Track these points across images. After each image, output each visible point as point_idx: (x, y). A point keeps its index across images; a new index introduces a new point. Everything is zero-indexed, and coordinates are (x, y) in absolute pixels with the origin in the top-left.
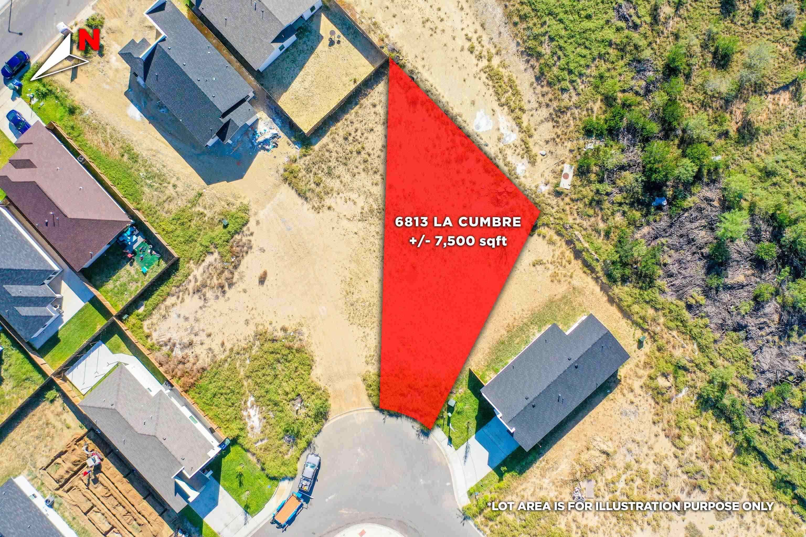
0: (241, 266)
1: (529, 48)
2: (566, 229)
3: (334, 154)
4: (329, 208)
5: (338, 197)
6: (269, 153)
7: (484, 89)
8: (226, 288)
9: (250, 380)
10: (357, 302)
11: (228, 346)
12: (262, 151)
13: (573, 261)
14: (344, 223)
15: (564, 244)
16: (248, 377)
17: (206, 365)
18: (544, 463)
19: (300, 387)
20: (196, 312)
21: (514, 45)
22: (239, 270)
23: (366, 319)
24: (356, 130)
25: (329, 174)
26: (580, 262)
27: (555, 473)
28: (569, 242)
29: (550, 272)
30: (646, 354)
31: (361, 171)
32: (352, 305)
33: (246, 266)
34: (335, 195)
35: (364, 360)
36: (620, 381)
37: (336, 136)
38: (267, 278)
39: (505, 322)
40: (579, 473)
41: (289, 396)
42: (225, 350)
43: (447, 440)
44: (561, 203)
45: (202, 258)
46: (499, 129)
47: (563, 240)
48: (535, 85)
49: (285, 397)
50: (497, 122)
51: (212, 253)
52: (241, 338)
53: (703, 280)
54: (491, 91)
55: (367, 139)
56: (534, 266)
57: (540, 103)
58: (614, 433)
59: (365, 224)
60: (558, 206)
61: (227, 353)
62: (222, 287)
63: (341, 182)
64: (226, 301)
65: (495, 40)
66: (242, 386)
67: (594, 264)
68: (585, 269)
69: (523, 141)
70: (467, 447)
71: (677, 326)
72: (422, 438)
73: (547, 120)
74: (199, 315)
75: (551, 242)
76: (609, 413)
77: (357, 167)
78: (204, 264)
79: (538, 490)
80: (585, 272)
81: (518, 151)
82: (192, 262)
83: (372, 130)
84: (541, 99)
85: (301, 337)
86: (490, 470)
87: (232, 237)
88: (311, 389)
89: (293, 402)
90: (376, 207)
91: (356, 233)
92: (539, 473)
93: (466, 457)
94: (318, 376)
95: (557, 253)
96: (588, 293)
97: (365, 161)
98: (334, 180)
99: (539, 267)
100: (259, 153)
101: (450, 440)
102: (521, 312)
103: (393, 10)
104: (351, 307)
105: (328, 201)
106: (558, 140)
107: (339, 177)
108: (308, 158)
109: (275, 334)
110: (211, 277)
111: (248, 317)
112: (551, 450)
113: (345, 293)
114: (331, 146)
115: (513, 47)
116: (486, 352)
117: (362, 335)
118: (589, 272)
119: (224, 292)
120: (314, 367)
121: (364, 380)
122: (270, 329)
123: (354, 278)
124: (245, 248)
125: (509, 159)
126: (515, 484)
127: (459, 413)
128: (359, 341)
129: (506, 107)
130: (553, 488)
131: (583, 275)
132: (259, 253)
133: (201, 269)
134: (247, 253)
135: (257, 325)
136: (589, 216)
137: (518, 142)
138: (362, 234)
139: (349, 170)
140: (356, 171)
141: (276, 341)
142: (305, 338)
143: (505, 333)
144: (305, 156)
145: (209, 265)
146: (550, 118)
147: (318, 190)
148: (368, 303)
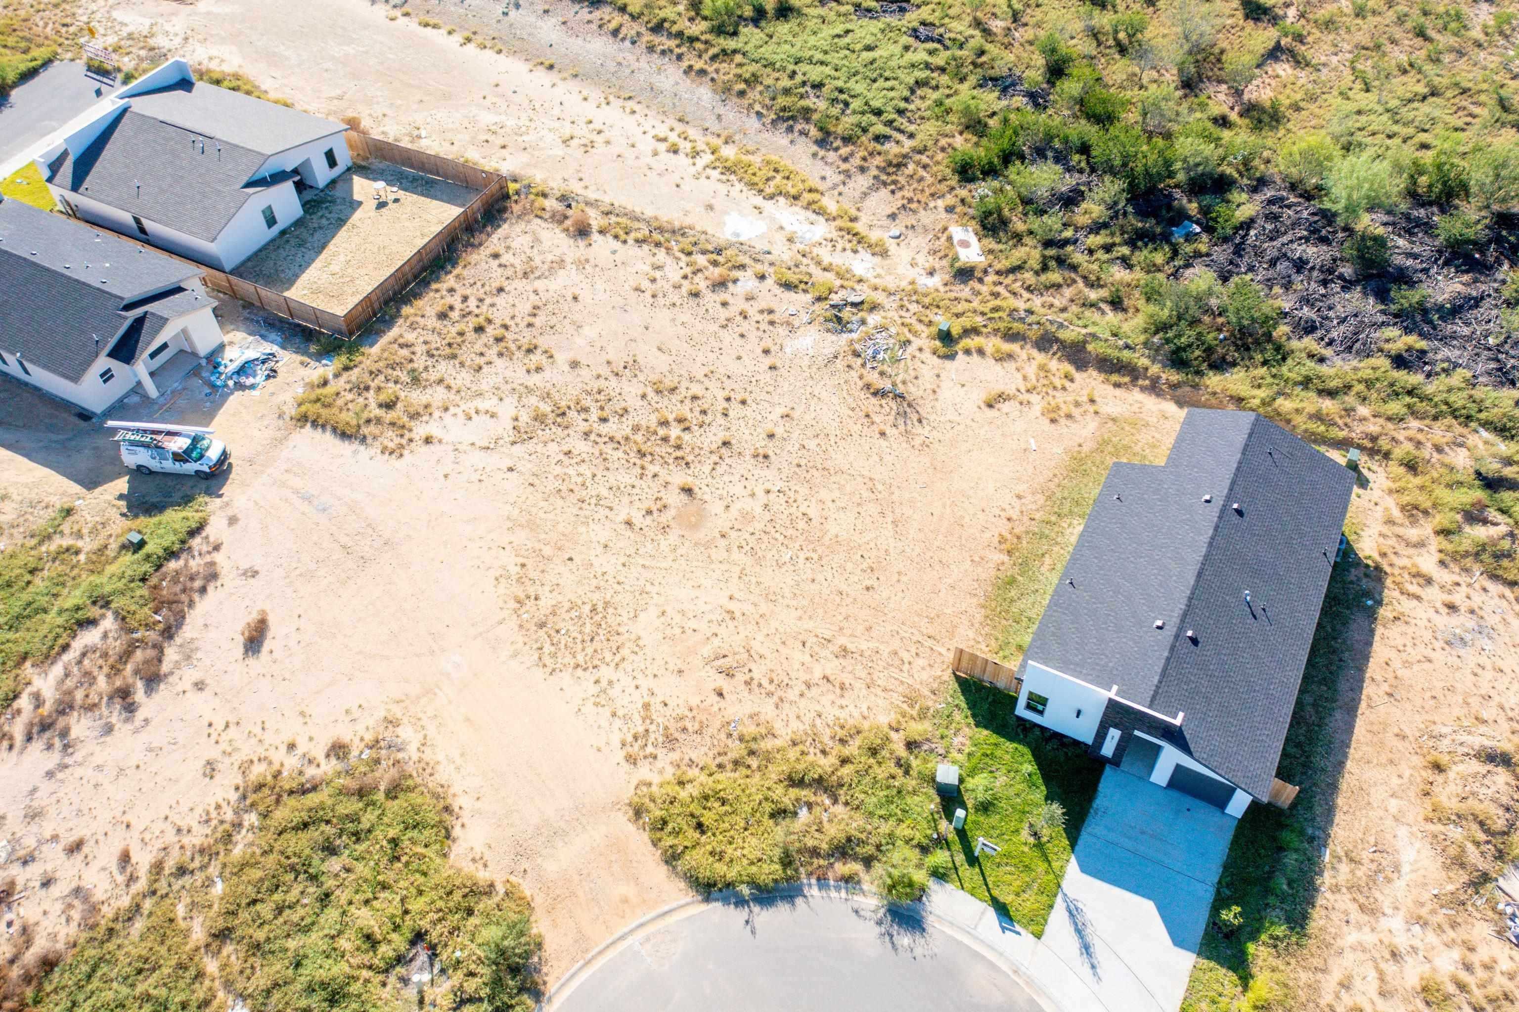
0: (185, 628)
1: (784, 109)
2: (1022, 320)
3: (420, 349)
4: (428, 441)
5: (447, 416)
6: (255, 393)
7: (723, 188)
8: (139, 694)
9: (228, 949)
10: (554, 613)
11: (143, 860)
12: (238, 394)
13: (1078, 376)
14: (478, 458)
15: (1035, 352)
16: (222, 935)
17: (60, 946)
18: (1344, 868)
19: (416, 905)
20: (35, 790)
21: (753, 120)
22: (178, 640)
23: (596, 644)
24: (465, 299)
25: (416, 380)
26: (1093, 372)
27: (1400, 884)
28: (1045, 342)
29: (1037, 409)
30: (1390, 492)
31: (495, 358)
32: (542, 625)
33: (201, 622)
34: (437, 414)
35: (620, 755)
36: (1378, 568)
37: (419, 319)
38: (270, 635)
39: (988, 535)
40: (1473, 854)
41: (383, 949)
42: (132, 879)
43: (991, 914)
44: (984, 289)
45: (61, 641)
46: (782, 228)
47: (1028, 346)
48: (822, 153)
49: (366, 958)
50: (773, 219)
51: (92, 622)
52: (192, 821)
53: (1383, 312)
54: (739, 186)
55: (493, 305)
56: (990, 406)
57: (847, 174)
58: (1474, 701)
59: (530, 446)
60: (979, 293)
61: (141, 885)
62: (124, 693)
63: (449, 387)
64: (136, 731)
65: (715, 127)
66: (200, 975)
67: (1126, 354)
68: (1115, 378)
69: (841, 229)
70: (1073, 913)
71: (1409, 406)
72: (905, 939)
73: (873, 188)
74: (42, 799)
75: (1003, 358)
76: (1414, 654)
77: (482, 354)
78: (66, 657)
79: (1390, 968)
80: (1117, 385)
81: (839, 247)
82: (28, 664)
83: (501, 290)
84: (844, 166)
85: (400, 756)
86: (1186, 960)
87: (159, 567)
88: (457, 896)
89: (400, 970)
90: (549, 409)
91: (511, 469)
92: (1353, 908)
93: (1086, 948)
94: (478, 850)
95: (1031, 370)
96: (1153, 420)
97: (499, 340)
98: (429, 391)
99: (1006, 407)
100: (231, 398)
101: (1002, 910)
102: (1016, 503)
103: (500, 141)
104: (542, 633)
105: (420, 430)
106: (914, 206)
107: (441, 381)
108: (356, 371)
109: (311, 772)
110: (89, 678)
111: (214, 753)
112: (1339, 818)
113: (513, 605)
114: (410, 337)
115: (753, 123)
116: (979, 617)
117: (594, 689)
118: (1127, 379)
119: (130, 708)
120: (457, 832)
121: (638, 813)
122: (291, 763)
123: (530, 563)
124: (198, 584)
125: (827, 259)
126: (1304, 977)
127: (985, 807)
128: (589, 708)
129: (781, 199)
130: (1431, 937)
131: (1118, 392)
132: (240, 582)
133: (57, 670)
134: (203, 590)
135: (245, 768)
136: (1058, 286)
137: (835, 234)
138: (529, 466)
139: (462, 364)
140: (481, 361)
141: (314, 788)
142: (412, 752)
143: (1006, 558)
144: (347, 368)
145: (84, 655)
146: (879, 183)
147: (389, 416)
148: (587, 609)
